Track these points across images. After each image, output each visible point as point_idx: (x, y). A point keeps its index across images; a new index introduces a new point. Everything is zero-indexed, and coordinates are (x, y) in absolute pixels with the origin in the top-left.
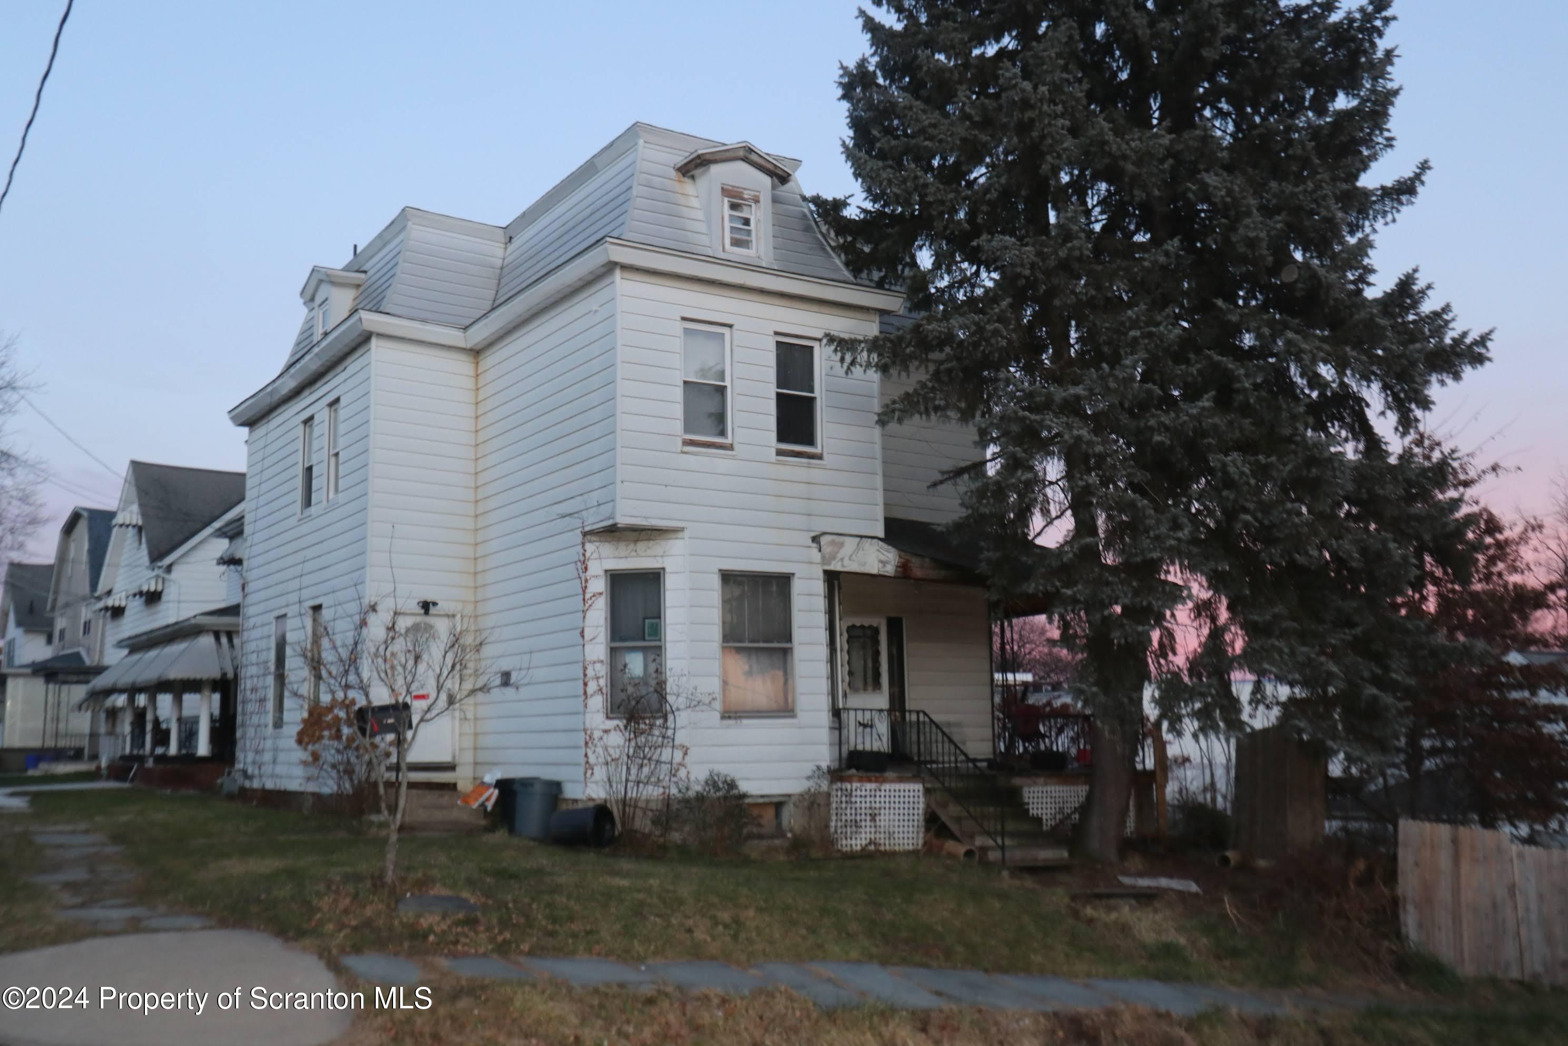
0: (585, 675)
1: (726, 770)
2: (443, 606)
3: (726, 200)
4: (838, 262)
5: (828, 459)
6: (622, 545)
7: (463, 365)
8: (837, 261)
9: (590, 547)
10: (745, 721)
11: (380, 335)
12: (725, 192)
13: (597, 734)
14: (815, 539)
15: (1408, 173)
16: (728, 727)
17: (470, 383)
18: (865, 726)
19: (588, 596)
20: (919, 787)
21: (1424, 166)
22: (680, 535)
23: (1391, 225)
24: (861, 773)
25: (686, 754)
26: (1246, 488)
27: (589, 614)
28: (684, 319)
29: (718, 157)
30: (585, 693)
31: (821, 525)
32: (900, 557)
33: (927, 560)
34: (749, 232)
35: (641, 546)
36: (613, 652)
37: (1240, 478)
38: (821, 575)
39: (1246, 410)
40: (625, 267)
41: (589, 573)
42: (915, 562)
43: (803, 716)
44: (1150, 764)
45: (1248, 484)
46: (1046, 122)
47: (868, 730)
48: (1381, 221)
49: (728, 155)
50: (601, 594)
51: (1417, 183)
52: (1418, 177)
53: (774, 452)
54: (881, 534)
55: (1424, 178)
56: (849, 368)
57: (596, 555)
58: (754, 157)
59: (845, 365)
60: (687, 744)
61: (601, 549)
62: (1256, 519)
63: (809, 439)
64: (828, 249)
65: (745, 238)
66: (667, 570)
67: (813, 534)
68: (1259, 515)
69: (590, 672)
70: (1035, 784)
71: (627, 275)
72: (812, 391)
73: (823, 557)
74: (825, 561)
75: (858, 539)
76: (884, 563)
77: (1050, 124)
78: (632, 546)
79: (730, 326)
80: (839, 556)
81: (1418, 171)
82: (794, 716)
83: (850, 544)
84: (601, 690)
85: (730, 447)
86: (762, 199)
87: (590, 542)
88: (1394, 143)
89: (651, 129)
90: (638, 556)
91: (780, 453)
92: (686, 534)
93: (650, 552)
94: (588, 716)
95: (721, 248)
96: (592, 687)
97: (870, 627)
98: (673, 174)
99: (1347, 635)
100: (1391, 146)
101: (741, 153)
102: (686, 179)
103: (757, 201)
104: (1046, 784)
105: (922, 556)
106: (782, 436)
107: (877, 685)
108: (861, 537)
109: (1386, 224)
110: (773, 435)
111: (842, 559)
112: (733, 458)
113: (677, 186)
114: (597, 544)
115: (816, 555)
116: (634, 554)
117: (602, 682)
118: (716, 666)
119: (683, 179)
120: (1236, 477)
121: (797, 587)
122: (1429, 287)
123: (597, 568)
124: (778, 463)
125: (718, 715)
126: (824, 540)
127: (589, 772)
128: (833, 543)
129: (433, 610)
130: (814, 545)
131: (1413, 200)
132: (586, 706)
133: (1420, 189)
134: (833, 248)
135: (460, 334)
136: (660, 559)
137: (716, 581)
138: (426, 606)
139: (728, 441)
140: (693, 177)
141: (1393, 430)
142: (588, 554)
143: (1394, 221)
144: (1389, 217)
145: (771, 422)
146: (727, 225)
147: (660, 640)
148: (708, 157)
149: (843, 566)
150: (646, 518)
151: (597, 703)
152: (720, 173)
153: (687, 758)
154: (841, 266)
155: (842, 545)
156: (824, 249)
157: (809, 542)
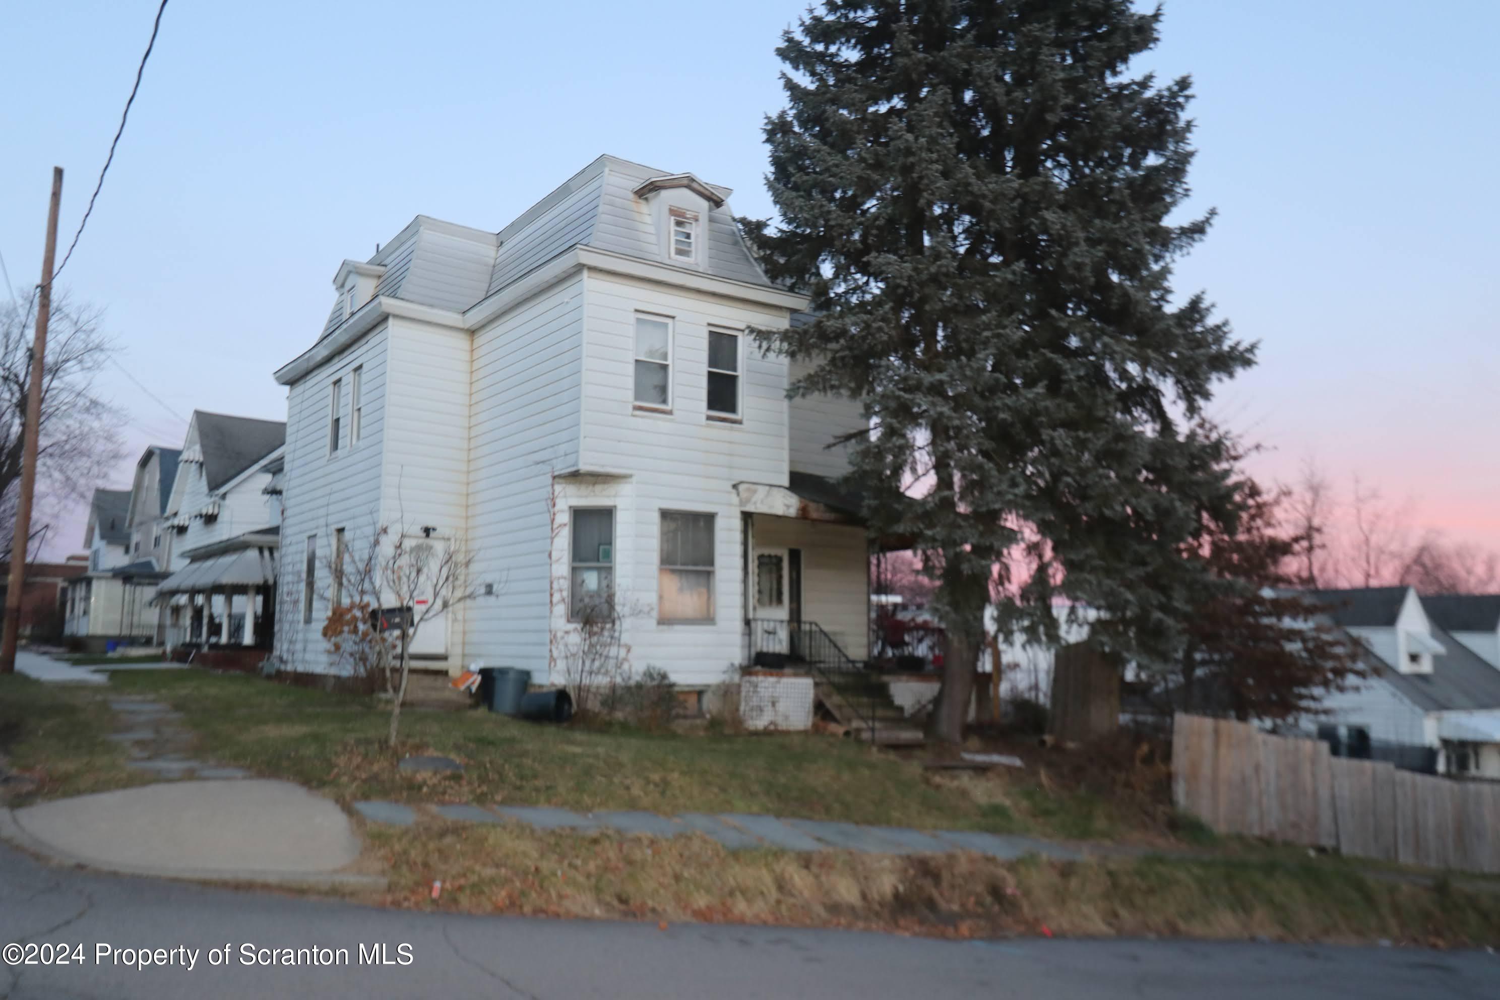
0: (551, 588)
1: (660, 664)
2: (441, 531)
3: (673, 218)
4: (759, 269)
5: (746, 424)
6: (583, 487)
7: (461, 342)
9: (558, 488)
10: (676, 627)
11: (396, 316)
12: (673, 212)
13: (559, 634)
14: (735, 486)
15: (1200, 217)
16: (663, 631)
17: (466, 356)
18: (769, 633)
19: (555, 526)
20: (810, 681)
21: (1213, 212)
22: (629, 480)
23: (1186, 257)
24: (765, 670)
25: (629, 651)
26: (1069, 456)
27: (556, 540)
28: (637, 311)
29: (667, 184)
30: (551, 602)
31: (738, 476)
32: (801, 502)
33: (821, 505)
34: (690, 244)
35: (598, 488)
36: (574, 570)
37: (1064, 448)
38: (739, 515)
39: (1071, 396)
40: (592, 269)
41: (557, 508)
42: (812, 506)
43: (721, 624)
44: (988, 668)
45: (1070, 454)
46: (924, 166)
47: (771, 636)
48: (1178, 253)
49: (675, 182)
50: (565, 525)
51: (1207, 225)
52: (1207, 221)
53: (704, 417)
54: (787, 484)
55: (1212, 221)
56: (765, 354)
57: (561, 494)
58: (695, 185)
59: (763, 351)
60: (630, 644)
61: (566, 489)
62: (1075, 481)
63: (732, 408)
64: (752, 260)
65: (686, 248)
66: (619, 507)
67: (734, 483)
68: (1078, 478)
69: (555, 586)
70: (899, 681)
71: (593, 275)
72: (735, 370)
73: (741, 501)
74: (742, 503)
75: (767, 488)
76: (788, 506)
77: (927, 168)
78: (591, 488)
79: (673, 318)
80: (754, 500)
81: (1208, 216)
82: (714, 624)
83: (762, 491)
84: (563, 600)
85: (670, 413)
86: (700, 218)
87: (558, 483)
88: (1190, 193)
89: (614, 160)
90: (595, 496)
91: (709, 418)
92: (634, 479)
93: (604, 493)
94: (553, 620)
95: (667, 256)
96: (557, 597)
97: (776, 556)
98: (632, 196)
99: (1141, 571)
100: (1187, 195)
101: (685, 182)
102: (640, 201)
103: (697, 220)
104: (908, 681)
105: (818, 502)
106: (711, 405)
107: (780, 601)
108: (771, 486)
109: (1183, 256)
110: (704, 404)
111: (755, 503)
112: (672, 421)
113: (633, 206)
114: (564, 485)
115: (735, 499)
116: (592, 494)
117: (565, 594)
118: (654, 584)
120: (1061, 448)
121: (720, 524)
122: (1213, 306)
123: (563, 504)
124: (708, 426)
125: (653, 622)
126: (742, 487)
127: (553, 664)
128: (748, 490)
129: (432, 534)
130: (734, 491)
131: (1203, 237)
132: (551, 612)
133: (1209, 230)
134: (756, 259)
135: (459, 317)
136: (612, 499)
137: (656, 517)
138: (427, 531)
139: (669, 407)
140: (646, 199)
141: (1181, 416)
142: (556, 493)
143: (1188, 254)
144: (1185, 251)
145: (703, 393)
146: (673, 238)
147: (611, 562)
148: (658, 184)
149: (756, 508)
150: (603, 466)
151: (561, 610)
152: (668, 197)
153: (630, 655)
154: (761, 273)
155: (755, 492)
156: (748, 259)
157: (730, 489)
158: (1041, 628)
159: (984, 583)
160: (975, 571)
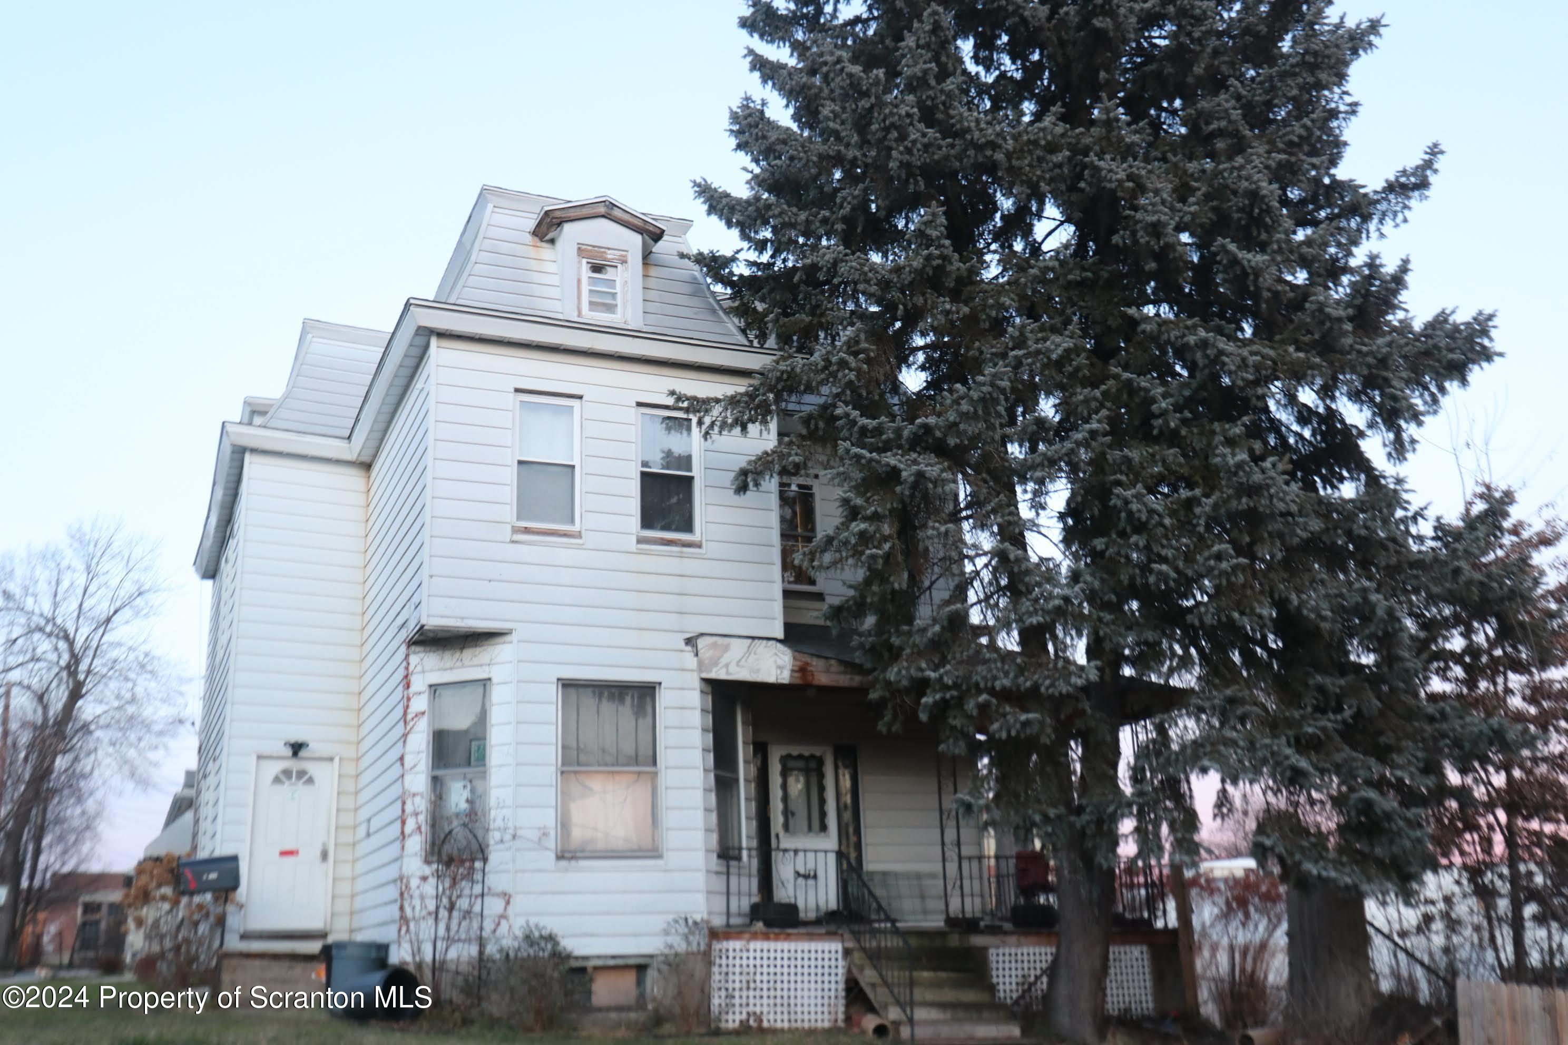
0: (403, 811)
1: (551, 924)
2: (316, 747)
3: (584, 261)
4: (732, 325)
5: (709, 548)
6: (448, 655)
7: (352, 479)
8: (730, 326)
9: (414, 659)
10: (582, 863)
11: (254, 451)
12: (582, 251)
13: (414, 883)
14: (688, 641)
16: (566, 870)
17: (361, 499)
18: (806, 877)
19: (409, 717)
20: (836, 946)
21: (1434, 151)
22: (508, 638)
23: (1403, 226)
24: (776, 930)
25: (508, 903)
26: (1160, 530)
27: (410, 738)
28: (517, 390)
29: (572, 214)
30: (403, 833)
31: (695, 626)
32: (795, 658)
33: (833, 662)
34: (614, 295)
35: (468, 653)
36: (436, 781)
37: (1150, 517)
38: (697, 684)
39: (1172, 438)
40: (443, 335)
41: (413, 689)
42: (817, 665)
43: (671, 858)
44: (1172, 920)
45: (1162, 525)
46: (887, 111)
47: (811, 882)
48: (1389, 222)
49: (585, 212)
50: (423, 713)
51: (1429, 172)
52: (1428, 165)
53: (634, 539)
54: (780, 634)
55: (1436, 166)
56: (707, 433)
57: (419, 668)
58: (617, 213)
60: (509, 889)
61: (426, 660)
63: (687, 525)
64: (721, 313)
65: (608, 301)
66: (495, 680)
67: (688, 635)
68: (1181, 564)
69: (409, 808)
70: (1004, 944)
71: (445, 343)
72: (690, 470)
73: (701, 664)
74: (701, 666)
75: (749, 641)
76: (781, 668)
77: (892, 114)
78: (457, 654)
79: (580, 397)
80: (724, 661)
81: (1427, 157)
82: (660, 857)
83: (738, 647)
84: (419, 828)
85: (579, 535)
86: (629, 259)
87: (415, 653)
89: (500, 192)
90: (463, 666)
91: (640, 541)
92: (514, 637)
93: (476, 661)
94: (406, 860)
95: (576, 313)
96: (411, 825)
97: (812, 757)
98: (529, 238)
101: (602, 210)
102: (544, 244)
103: (624, 262)
104: (1019, 945)
105: (826, 658)
106: (648, 521)
107: (823, 828)
108: (753, 638)
109: (1397, 226)
110: (635, 520)
111: (727, 666)
112: (580, 547)
113: (531, 252)
114: (422, 655)
115: (689, 660)
116: (459, 664)
117: (422, 818)
118: (550, 796)
119: (539, 244)
120: (1144, 518)
121: (664, 699)
123: (419, 683)
124: (640, 553)
125: (552, 856)
126: (701, 643)
127: (404, 929)
128: (714, 645)
129: (302, 753)
130: (689, 648)
131: (1426, 193)
132: (403, 847)
133: (1432, 178)
134: (724, 310)
135: (343, 444)
136: (487, 668)
137: (552, 692)
138: (297, 748)
139: (577, 527)
140: (552, 241)
142: (411, 668)
143: (1405, 220)
144: (1400, 217)
145: (634, 505)
146: (585, 288)
147: (484, 765)
148: (558, 214)
149: (728, 673)
150: (462, 618)
151: (416, 844)
152: (572, 233)
153: (510, 908)
154: (735, 331)
155: (726, 648)
156: (714, 311)
157: (682, 645)
158: (1165, 829)
159: (1062, 759)
160: (1013, 733)
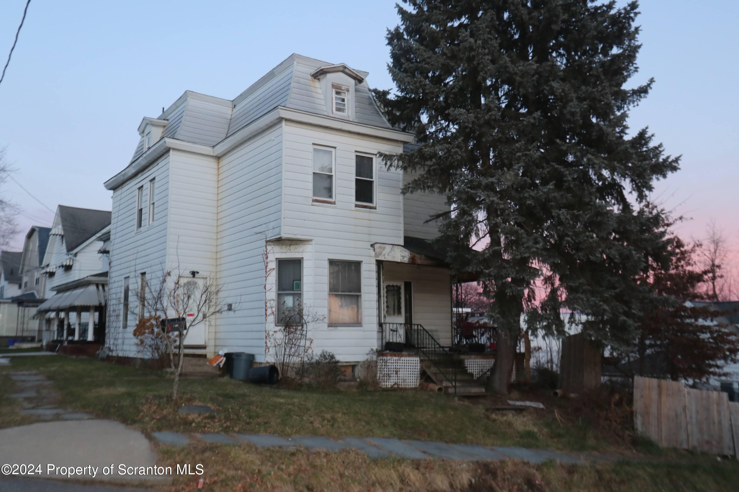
0: (266, 306)
1: (330, 350)
2: (202, 274)
3: (334, 90)
4: (385, 119)
5: (378, 209)
6: (284, 247)
7: (212, 163)
8: (384, 119)
9: (269, 248)
10: (339, 328)
11: (174, 149)
12: (334, 86)
13: (271, 333)
14: (372, 246)
15: (644, 83)
16: (331, 330)
17: (215, 172)
18: (394, 331)
19: (268, 270)
20: (417, 359)
21: (652, 81)
22: (310, 243)
23: (636, 107)
24: (391, 353)
25: (311, 342)
26: (568, 225)
27: (268, 278)
28: (314, 144)
29: (330, 70)
30: (266, 314)
31: (374, 239)
32: (411, 254)
33: (423, 256)
34: (344, 105)
35: (292, 247)
36: (279, 296)
37: (566, 221)
38: (375, 262)
39: (569, 190)
40: (287, 120)
41: (269, 259)
42: (417, 256)
43: (365, 326)
44: (523, 350)
45: (569, 223)
46: (480, 57)
47: (395, 333)
48: (632, 105)
49: (335, 69)
50: (274, 269)
51: (648, 88)
52: (649, 85)
53: (354, 205)
54: (402, 244)
55: (651, 86)
56: (389, 168)
57: (272, 251)
58: (347, 71)
59: (387, 166)
60: (312, 338)
61: (274, 248)
62: (572, 239)
63: (370, 200)
64: (380, 113)
65: (342, 107)
66: (304, 259)
67: (371, 243)
68: (574, 238)
69: (268, 305)
70: (470, 358)
71: (288, 123)
72: (372, 178)
73: (376, 254)
74: (376, 255)
76: (403, 257)
77: (482, 58)
78: (288, 247)
79: (335, 148)
80: (383, 253)
81: (649, 83)
82: (361, 326)
83: (388, 248)
84: (273, 313)
85: (334, 203)
86: (350, 90)
87: (269, 245)
88: (638, 70)
89: (300, 57)
90: (291, 252)
91: (357, 206)
92: (313, 242)
93: (296, 250)
94: (267, 325)
95: (331, 112)
96: (269, 311)
97: (397, 286)
98: (310, 77)
99: (613, 292)
100: (637, 71)
101: (341, 69)
102: (316, 80)
103: (348, 91)
104: (475, 358)
105: (421, 254)
106: (358, 198)
107: (399, 313)
108: (393, 245)
109: (634, 106)
110: (354, 198)
111: (384, 255)
112: (336, 208)
113: (311, 83)
114: (273, 246)
115: (373, 253)
116: (289, 251)
117: (274, 309)
118: (326, 303)
119: (314, 80)
120: (564, 220)
121: (364, 267)
122: (653, 135)
123: (272, 257)
124: (356, 211)
125: (326, 325)
126: (376, 246)
127: (267, 350)
128: (380, 247)
129: (196, 275)
130: (372, 248)
131: (646, 96)
132: (266, 320)
133: (650, 91)
134: (383, 113)
135: (211, 149)
136: (301, 254)
137: (326, 264)
138: (194, 274)
139: (333, 200)
140: (319, 79)
141: (635, 200)
142: (268, 251)
143: (638, 105)
144: (636, 103)
145: (353, 192)
146: (334, 101)
147: (301, 291)
148: (326, 70)
149: (385, 258)
150: (295, 235)
151: (271, 319)
152: (331, 78)
153: (312, 344)
154: (386, 121)
155: (384, 248)
156: (378, 113)
157: (370, 247)
158: (554, 326)
159: (519, 300)
160: (514, 293)
